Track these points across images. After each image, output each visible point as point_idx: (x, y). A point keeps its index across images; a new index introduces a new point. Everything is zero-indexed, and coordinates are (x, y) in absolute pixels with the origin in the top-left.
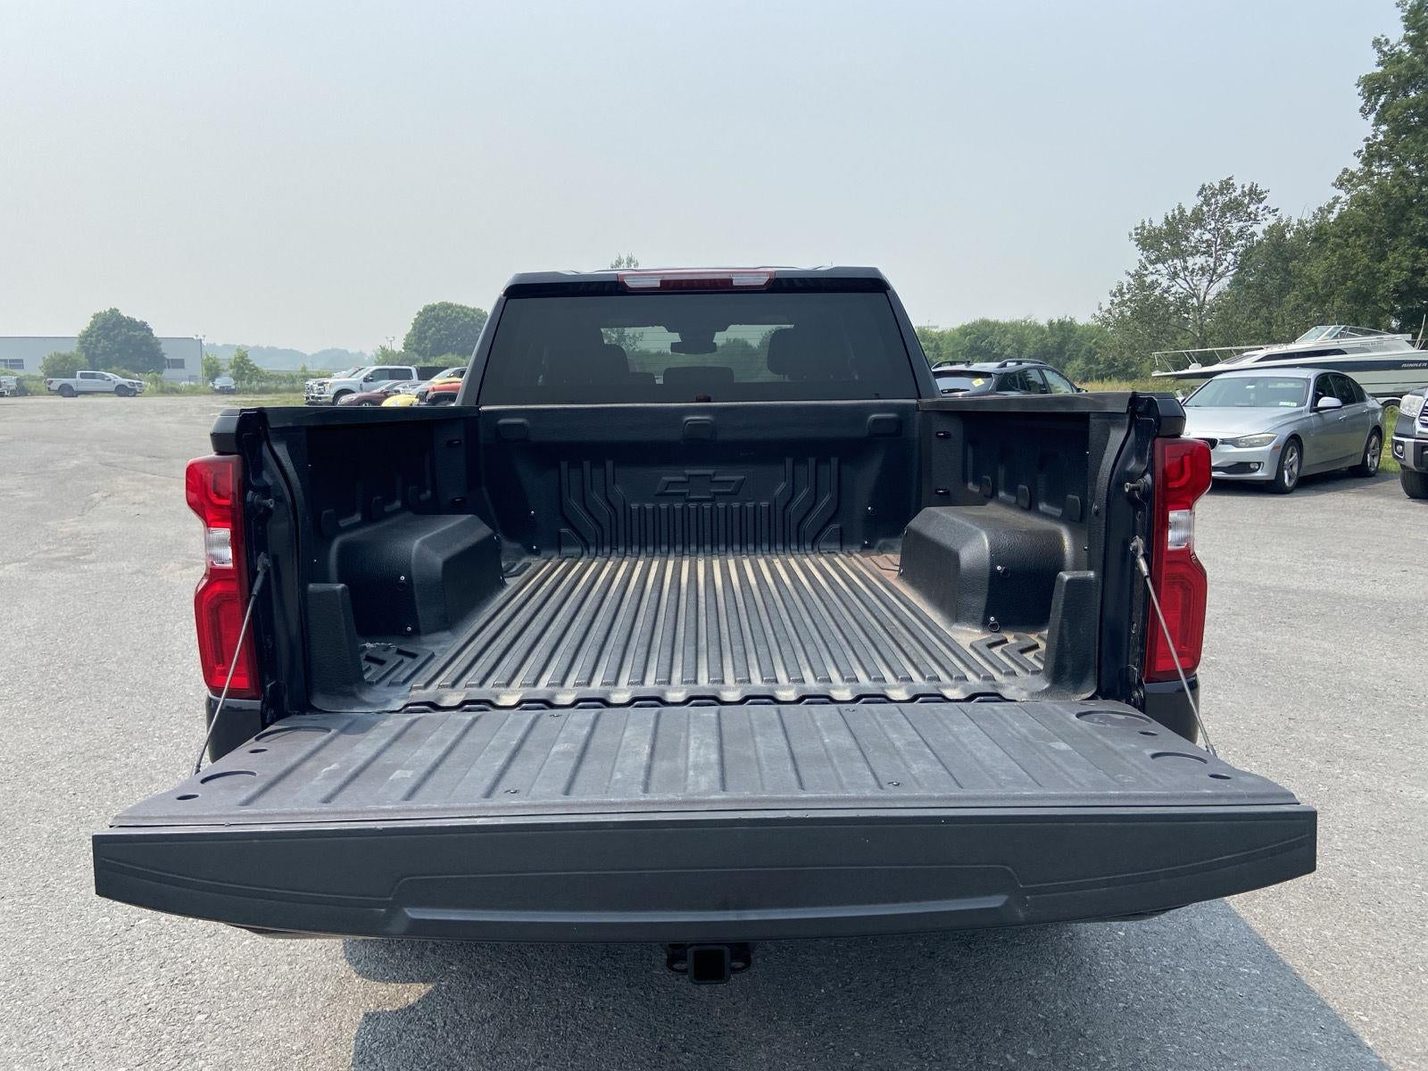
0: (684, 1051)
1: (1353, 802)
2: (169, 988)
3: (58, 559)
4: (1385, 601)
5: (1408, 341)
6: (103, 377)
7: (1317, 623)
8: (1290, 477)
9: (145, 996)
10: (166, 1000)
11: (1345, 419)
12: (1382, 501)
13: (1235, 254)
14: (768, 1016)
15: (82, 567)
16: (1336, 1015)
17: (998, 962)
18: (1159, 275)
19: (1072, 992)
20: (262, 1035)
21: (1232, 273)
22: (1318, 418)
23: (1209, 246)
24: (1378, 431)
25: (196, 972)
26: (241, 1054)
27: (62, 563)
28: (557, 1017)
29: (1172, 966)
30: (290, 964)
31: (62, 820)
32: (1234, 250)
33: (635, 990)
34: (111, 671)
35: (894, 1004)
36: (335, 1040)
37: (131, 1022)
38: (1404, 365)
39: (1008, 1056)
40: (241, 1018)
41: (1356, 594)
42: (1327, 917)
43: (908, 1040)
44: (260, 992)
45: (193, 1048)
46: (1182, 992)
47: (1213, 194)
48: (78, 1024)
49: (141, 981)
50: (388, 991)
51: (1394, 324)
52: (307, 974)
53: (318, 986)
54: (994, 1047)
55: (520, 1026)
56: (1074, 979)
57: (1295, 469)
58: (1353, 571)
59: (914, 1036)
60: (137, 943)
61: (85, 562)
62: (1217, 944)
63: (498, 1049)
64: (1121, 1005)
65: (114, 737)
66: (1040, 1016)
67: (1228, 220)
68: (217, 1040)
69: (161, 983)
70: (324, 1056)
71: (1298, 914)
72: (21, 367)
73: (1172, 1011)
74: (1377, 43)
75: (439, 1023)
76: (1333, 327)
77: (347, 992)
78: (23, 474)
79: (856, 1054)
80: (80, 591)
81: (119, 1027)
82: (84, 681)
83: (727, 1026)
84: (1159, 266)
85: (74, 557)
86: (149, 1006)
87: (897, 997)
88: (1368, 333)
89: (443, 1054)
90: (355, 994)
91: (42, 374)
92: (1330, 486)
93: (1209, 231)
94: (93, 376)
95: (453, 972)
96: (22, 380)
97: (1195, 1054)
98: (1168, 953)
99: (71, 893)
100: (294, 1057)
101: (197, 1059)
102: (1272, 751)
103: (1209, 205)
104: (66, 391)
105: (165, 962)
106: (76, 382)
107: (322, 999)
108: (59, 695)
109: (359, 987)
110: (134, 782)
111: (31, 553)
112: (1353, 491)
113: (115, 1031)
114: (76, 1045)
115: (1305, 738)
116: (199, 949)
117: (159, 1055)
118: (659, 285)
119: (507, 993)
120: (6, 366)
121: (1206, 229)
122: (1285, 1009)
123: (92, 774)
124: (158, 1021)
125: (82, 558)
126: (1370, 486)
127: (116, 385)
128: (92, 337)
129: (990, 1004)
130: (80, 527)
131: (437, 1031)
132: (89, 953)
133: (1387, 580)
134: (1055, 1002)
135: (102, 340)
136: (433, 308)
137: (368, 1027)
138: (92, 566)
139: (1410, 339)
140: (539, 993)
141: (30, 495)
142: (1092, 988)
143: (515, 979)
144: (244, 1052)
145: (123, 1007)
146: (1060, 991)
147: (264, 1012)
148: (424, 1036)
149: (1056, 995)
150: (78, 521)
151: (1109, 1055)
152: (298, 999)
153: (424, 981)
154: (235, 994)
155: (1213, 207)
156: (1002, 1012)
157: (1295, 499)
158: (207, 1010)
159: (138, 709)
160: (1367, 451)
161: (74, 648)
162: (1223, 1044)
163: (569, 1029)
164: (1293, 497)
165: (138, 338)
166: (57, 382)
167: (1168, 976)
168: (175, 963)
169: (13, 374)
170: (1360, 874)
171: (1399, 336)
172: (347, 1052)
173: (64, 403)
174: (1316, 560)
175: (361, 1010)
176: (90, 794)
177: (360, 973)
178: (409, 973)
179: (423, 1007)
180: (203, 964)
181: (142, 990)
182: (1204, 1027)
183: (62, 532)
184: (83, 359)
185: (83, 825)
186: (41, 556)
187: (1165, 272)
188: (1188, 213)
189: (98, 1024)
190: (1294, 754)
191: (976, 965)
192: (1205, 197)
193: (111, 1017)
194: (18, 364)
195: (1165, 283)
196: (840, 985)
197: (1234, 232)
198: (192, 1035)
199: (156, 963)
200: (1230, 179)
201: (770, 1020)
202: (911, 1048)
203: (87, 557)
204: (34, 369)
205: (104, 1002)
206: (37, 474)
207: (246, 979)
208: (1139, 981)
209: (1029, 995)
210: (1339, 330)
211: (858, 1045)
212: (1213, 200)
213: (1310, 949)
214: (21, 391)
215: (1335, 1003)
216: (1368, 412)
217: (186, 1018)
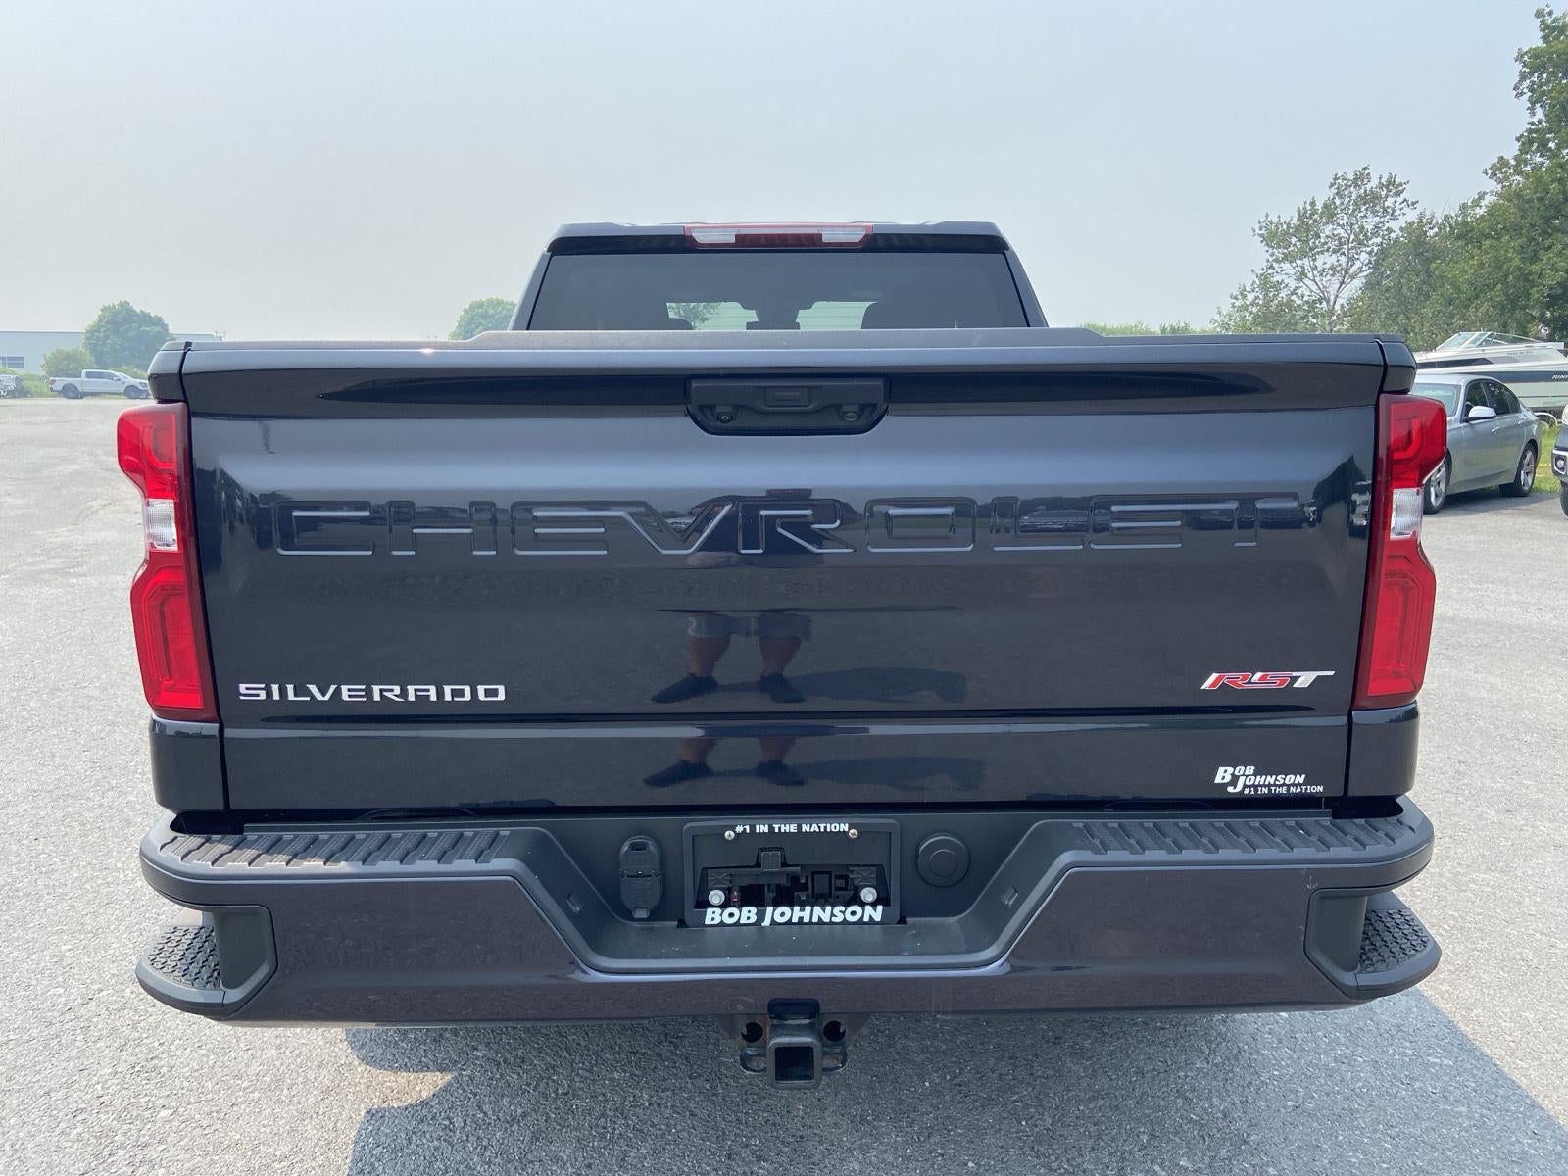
0: (759, 1159)
1: (1542, 859)
2: (129, 1076)
3: (42, 572)
4: (1554, 631)
5: (1559, 350)
6: (111, 377)
7: (1480, 654)
8: (1436, 496)
9: (99, 1087)
10: (124, 1091)
11: (1498, 431)
12: (1539, 522)
13: (1370, 253)
14: (862, 1116)
15: (70, 581)
16: (1549, 1117)
17: (1137, 1050)
18: (1285, 275)
19: (1229, 1087)
20: (238, 1136)
21: (1365, 274)
22: (1468, 430)
23: (1341, 244)
24: (1533, 445)
25: (164, 1056)
26: (212, 1160)
27: (47, 577)
28: (603, 1115)
29: (1348, 1055)
30: (279, 1047)
31: (18, 870)
32: (1369, 249)
33: (699, 1082)
34: (93, 697)
35: (1015, 1101)
36: (329, 1143)
37: (78, 1119)
38: (1555, 377)
39: (1157, 1168)
40: (214, 1115)
41: (1521, 623)
42: (1526, 996)
43: (1033, 1147)
44: (240, 1082)
45: (153, 1153)
46: (1363, 1087)
47: (1346, 185)
48: (12, 1121)
49: (95, 1067)
50: (397, 1082)
51: (1544, 331)
52: (299, 1061)
53: (311, 1075)
54: (1138, 1155)
55: (558, 1127)
56: (1231, 1071)
57: (1442, 486)
58: (1514, 597)
59: (1040, 1143)
60: (95, 1020)
61: (73, 575)
62: (1399, 1027)
63: (530, 1157)
64: (1289, 1103)
65: (88, 773)
66: (1194, 1117)
67: (1362, 214)
68: (182, 1143)
69: (119, 1070)
70: (313, 1164)
71: (1491, 992)
72: (22, 365)
73: (1352, 1112)
74: (1539, 14)
75: (458, 1122)
76: (1477, 333)
77: (346, 1083)
78: (13, 480)
79: (970, 1164)
80: (65, 607)
81: (63, 1125)
82: (60, 708)
83: (811, 1127)
84: (1286, 265)
85: (62, 569)
86: (101, 1100)
87: (1017, 1093)
88: (1515, 341)
89: (460, 1163)
90: (356, 1085)
91: (44, 373)
92: (1479, 506)
93: (1342, 226)
94: (100, 376)
95: (477, 1058)
96: (21, 380)
97: (1385, 1166)
98: (1342, 1040)
99: (19, 959)
100: (277, 1165)
101: (156, 1167)
102: (1443, 799)
103: (1341, 197)
104: (72, 392)
105: (126, 1044)
106: (82, 382)
107: (315, 1092)
108: (30, 724)
109: (362, 1077)
110: (107, 826)
111: (13, 565)
112: (1505, 511)
113: (58, 1131)
114: (7, 1147)
115: (1479, 784)
116: (170, 1028)
117: (109, 1161)
118: (732, 240)
119: (542, 1085)
120: (4, 364)
121: (1338, 225)
122: (1489, 1110)
123: (59, 815)
124: (111, 1119)
125: (71, 571)
126: (1524, 507)
127: (125, 386)
128: (99, 332)
129: (1131, 1102)
130: (72, 538)
131: (455, 1132)
132: (35, 1033)
133: (1554, 608)
134: (1209, 1099)
135: (111, 336)
136: (480, 305)
137: (370, 1128)
138: (81, 580)
139: (1563, 348)
140: (582, 1085)
141: (19, 502)
142: (1254, 1082)
143: (553, 1068)
144: (216, 1158)
145: (70, 1100)
146: (1215, 1086)
147: (243, 1107)
148: (439, 1139)
149: (1210, 1091)
150: (72, 531)
151: (1280, 1167)
152: (286, 1091)
153: (441, 1070)
154: (209, 1085)
155: (1347, 199)
156: (1147, 1112)
157: (1442, 519)
158: (174, 1104)
159: (120, 741)
160: (1520, 467)
161: (52, 670)
162: (1417, 1153)
163: (617, 1132)
164: (1440, 516)
165: (151, 334)
166: (60, 383)
167: (1343, 1068)
168: (139, 1045)
169: (13, 373)
170: (1559, 944)
171: (1549, 345)
172: (343, 1159)
173: (67, 405)
174: (1472, 585)
175: (362, 1106)
176: (54, 839)
177: (363, 1059)
178: (424, 1059)
179: (439, 1103)
180: (173, 1047)
181: (96, 1078)
182: (1392, 1132)
183: (51, 543)
184: (90, 358)
185: (43, 876)
186: (26, 568)
187: (1292, 272)
188: (1319, 206)
189: (37, 1122)
190: (1469, 802)
191: (1112, 1054)
192: (1338, 188)
193: (54, 1113)
194: (17, 362)
195: (1293, 284)
196: (948, 1077)
197: (1369, 228)
198: (152, 1136)
199: (115, 1044)
200: (1365, 168)
201: (864, 1121)
202: (1038, 1157)
203: (77, 570)
204: (34, 367)
205: (48, 1093)
206: (29, 479)
207: (224, 1066)
208: (1309, 1074)
209: (1177, 1090)
210: (1483, 338)
211: (972, 1153)
212: (1346, 193)
213: (1510, 1035)
214: (20, 392)
215: (1547, 1102)
216: (1523, 424)
217: (147, 1114)
